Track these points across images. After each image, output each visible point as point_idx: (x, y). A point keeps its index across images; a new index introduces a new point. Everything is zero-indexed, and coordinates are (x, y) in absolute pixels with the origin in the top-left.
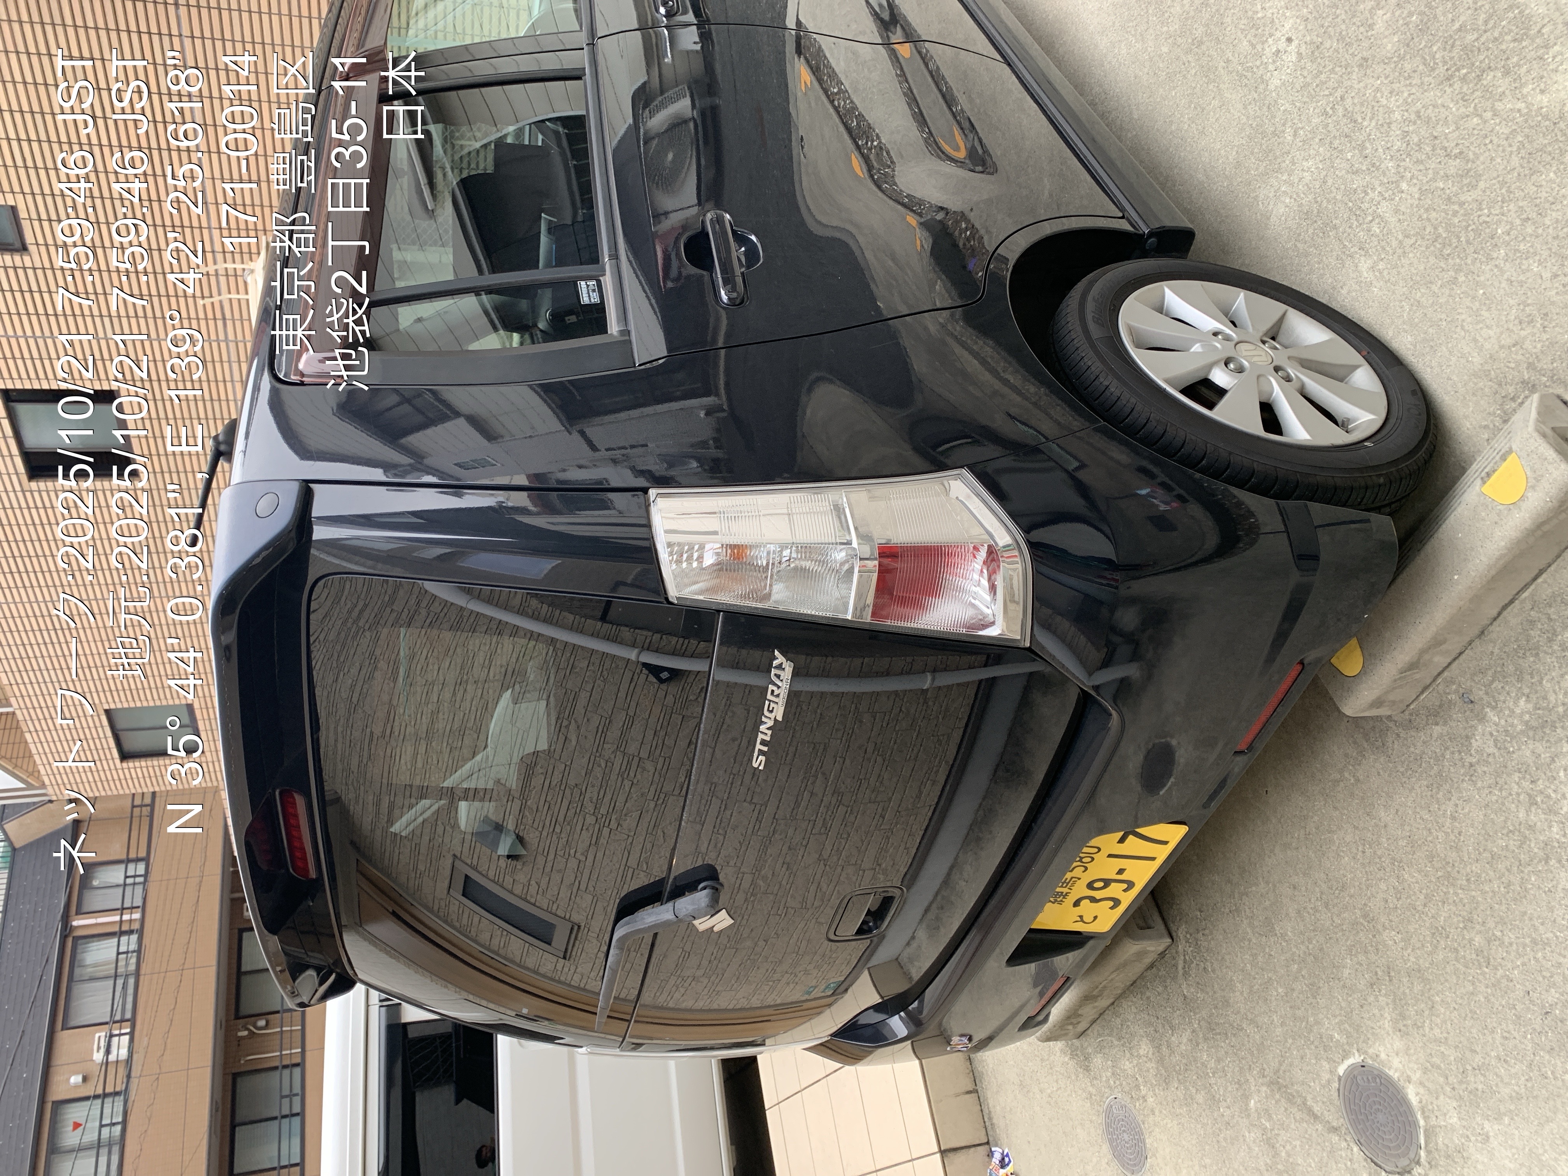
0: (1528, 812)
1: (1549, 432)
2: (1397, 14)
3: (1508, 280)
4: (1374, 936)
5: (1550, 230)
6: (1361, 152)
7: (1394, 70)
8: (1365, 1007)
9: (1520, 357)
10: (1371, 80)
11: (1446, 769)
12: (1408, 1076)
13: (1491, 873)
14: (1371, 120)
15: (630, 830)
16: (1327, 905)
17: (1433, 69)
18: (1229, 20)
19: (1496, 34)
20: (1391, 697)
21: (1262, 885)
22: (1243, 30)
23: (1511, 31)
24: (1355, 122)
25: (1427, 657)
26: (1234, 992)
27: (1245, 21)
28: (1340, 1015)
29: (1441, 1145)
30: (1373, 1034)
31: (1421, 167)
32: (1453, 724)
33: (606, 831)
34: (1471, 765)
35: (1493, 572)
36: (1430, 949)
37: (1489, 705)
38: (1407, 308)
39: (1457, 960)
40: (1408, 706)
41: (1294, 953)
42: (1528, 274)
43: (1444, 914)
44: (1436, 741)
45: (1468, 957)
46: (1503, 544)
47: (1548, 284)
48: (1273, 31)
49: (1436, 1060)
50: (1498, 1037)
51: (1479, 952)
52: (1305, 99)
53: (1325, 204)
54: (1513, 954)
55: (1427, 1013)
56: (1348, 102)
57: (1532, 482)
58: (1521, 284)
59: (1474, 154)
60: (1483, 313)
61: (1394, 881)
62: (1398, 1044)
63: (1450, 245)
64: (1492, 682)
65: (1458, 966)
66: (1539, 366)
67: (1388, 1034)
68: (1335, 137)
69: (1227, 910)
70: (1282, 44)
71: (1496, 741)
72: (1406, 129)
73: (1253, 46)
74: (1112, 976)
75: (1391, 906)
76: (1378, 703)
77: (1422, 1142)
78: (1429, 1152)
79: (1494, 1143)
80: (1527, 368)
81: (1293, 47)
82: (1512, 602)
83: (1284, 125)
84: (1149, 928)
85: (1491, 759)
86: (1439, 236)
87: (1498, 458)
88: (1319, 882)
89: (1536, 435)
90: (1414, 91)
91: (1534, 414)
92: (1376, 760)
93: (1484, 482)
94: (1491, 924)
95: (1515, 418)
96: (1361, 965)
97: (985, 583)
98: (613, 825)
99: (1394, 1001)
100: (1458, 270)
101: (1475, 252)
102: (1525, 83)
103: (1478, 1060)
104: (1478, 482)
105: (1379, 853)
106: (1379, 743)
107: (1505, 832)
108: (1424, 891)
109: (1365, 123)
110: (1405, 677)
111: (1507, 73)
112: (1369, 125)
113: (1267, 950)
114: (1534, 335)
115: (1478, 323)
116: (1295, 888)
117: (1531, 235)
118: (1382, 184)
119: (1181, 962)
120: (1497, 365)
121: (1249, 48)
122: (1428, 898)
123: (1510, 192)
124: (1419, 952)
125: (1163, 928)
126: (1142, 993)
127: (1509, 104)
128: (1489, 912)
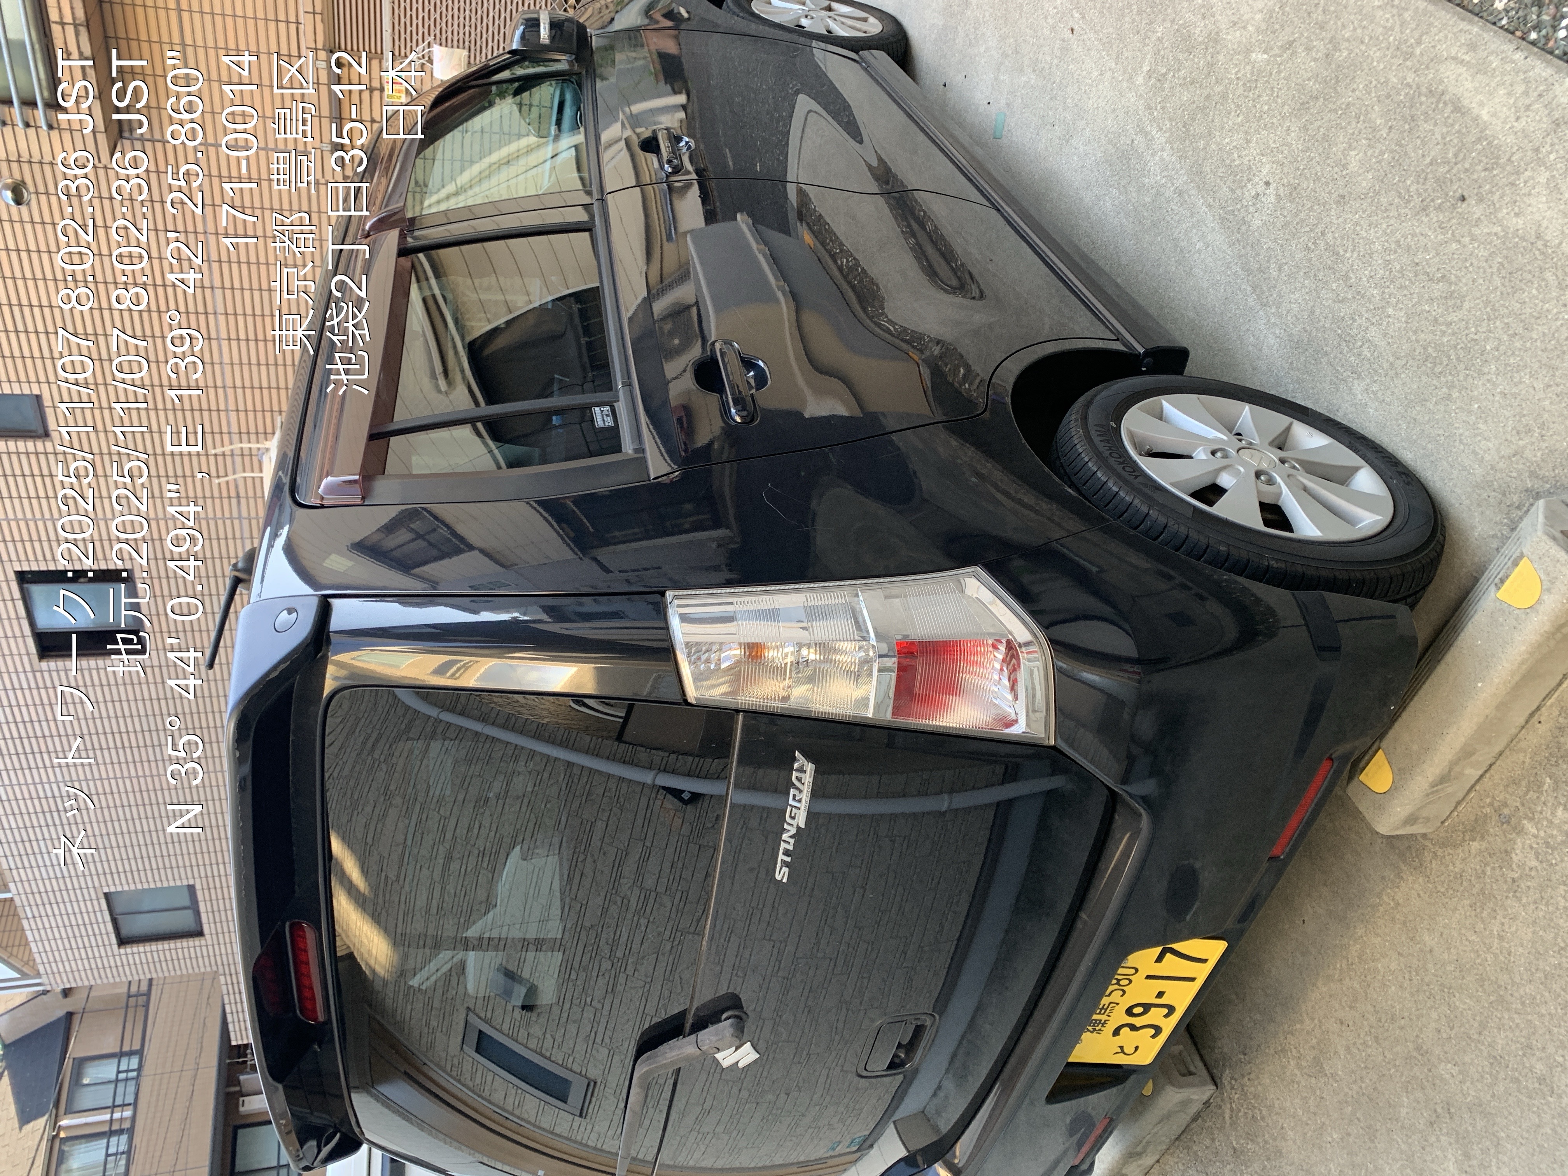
1: (1559, 535)
2: (1369, 153)
3: (1501, 393)
4: (1430, 1070)
5: (1538, 344)
6: (1345, 281)
7: (1371, 205)
8: (1427, 1149)
9: (1521, 466)
10: (1350, 216)
11: (1488, 886)
13: (1546, 994)
14: (1352, 252)
15: (646, 976)
16: (1376, 1039)
17: (1408, 202)
18: (1208, 169)
19: (1467, 165)
20: (1425, 813)
21: (1307, 1021)
22: (1222, 178)
23: (1481, 161)
24: (1338, 254)
25: (1457, 769)
26: (1286, 1140)
27: (1223, 169)
28: (1402, 1159)
31: (1405, 292)
32: (1491, 839)
33: (622, 978)
34: (1514, 881)
35: (1517, 678)
36: (1489, 1080)
37: (1526, 817)
38: (1404, 426)
39: (1519, 1091)
40: (1443, 822)
41: (1346, 1095)
42: (1522, 386)
43: (1501, 1042)
44: (1475, 857)
45: (1531, 1087)
46: (1524, 648)
47: (1542, 395)
48: (1251, 176)
51: (1541, 1080)
52: (1287, 237)
53: (1314, 333)
55: (1492, 1151)
56: (1330, 235)
57: (1547, 584)
58: (1515, 397)
59: (1456, 277)
60: (1480, 426)
61: (1444, 1009)
63: (1441, 364)
64: (1527, 793)
65: (1520, 1097)
66: (1541, 473)
68: (1319, 270)
69: (1272, 1051)
70: (1261, 188)
71: (1537, 854)
72: (1388, 258)
73: (1233, 191)
74: (1155, 1130)
75: (1445, 1036)
76: (1411, 820)
80: (1530, 477)
81: (1271, 190)
82: (1538, 708)
83: (1268, 261)
84: (1191, 1074)
85: (1533, 873)
86: (1429, 355)
87: (1510, 563)
88: (1367, 1015)
89: (1545, 538)
90: (1392, 222)
91: (1541, 518)
92: (1414, 882)
93: (1498, 589)
94: (1551, 1049)
95: (1522, 525)
96: (1418, 1102)
97: (1006, 682)
98: (630, 971)
99: (1457, 1141)
100: (1451, 387)
101: (1466, 369)
102: (1500, 208)
104: (1493, 588)
105: (1427, 980)
106: (1416, 863)
107: (1556, 949)
108: (1478, 1018)
109: (1348, 255)
110: (1437, 791)
111: (1481, 200)
112: (1351, 257)
113: (1318, 1093)
114: (1533, 443)
115: (1475, 436)
116: (1342, 1023)
117: (1520, 349)
118: (1368, 310)
119: (1228, 1111)
120: (1498, 475)
121: (1229, 193)
122: (1483, 1026)
123: (1494, 310)
124: (1479, 1085)
125: (1204, 1073)
126: (1188, 1148)
127: (1485, 228)
128: (1547, 1037)
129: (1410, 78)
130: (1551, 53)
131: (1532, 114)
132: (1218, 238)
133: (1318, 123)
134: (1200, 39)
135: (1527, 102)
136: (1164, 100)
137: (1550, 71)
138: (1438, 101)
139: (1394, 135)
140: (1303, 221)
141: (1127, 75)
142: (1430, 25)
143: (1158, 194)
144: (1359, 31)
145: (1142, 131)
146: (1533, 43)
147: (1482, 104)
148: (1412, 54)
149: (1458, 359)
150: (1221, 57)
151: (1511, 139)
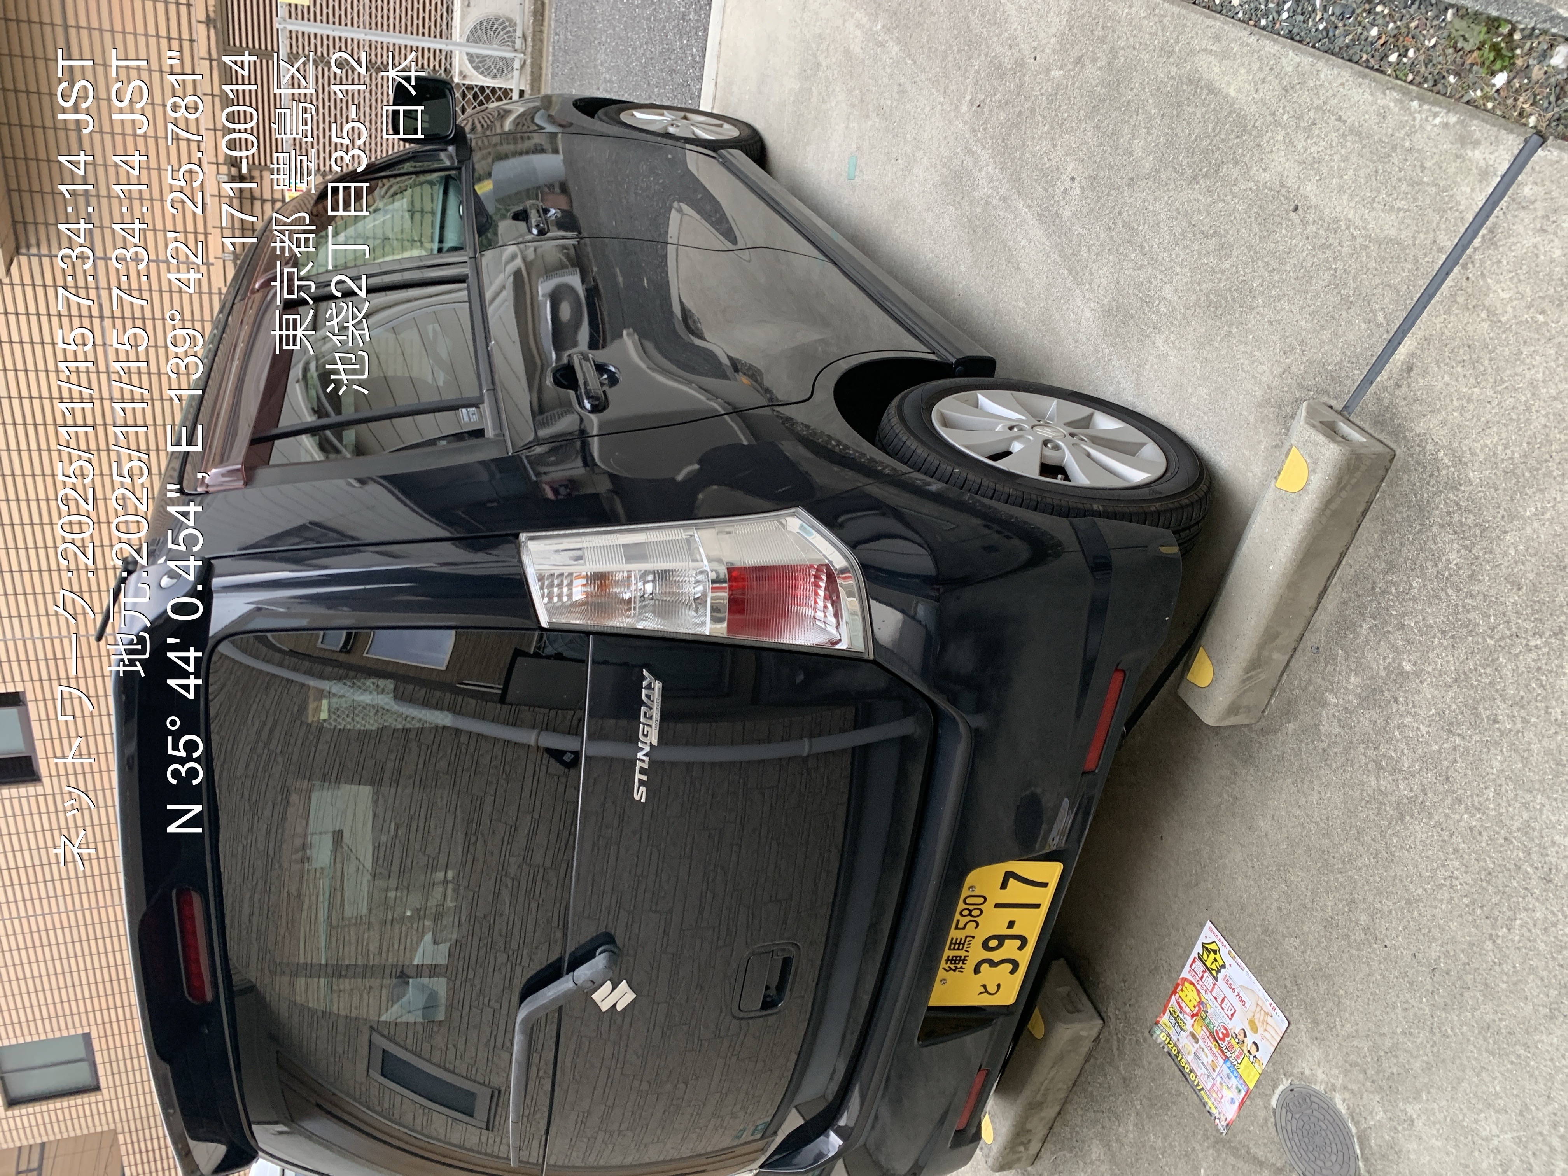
0: (1377, 777)
1: (1318, 424)
2: (1148, 139)
3: (1268, 321)
4: (1277, 949)
5: (1292, 274)
6: (1141, 251)
7: (1154, 182)
9: (1290, 381)
10: (1139, 195)
11: (1305, 761)
12: (1333, 1085)
13: (1360, 848)
14: (1144, 224)
17: (1182, 174)
18: (1025, 175)
19: (1223, 136)
20: (1245, 702)
22: (1036, 181)
23: (1233, 131)
24: (1133, 229)
25: (1266, 653)
27: (1037, 173)
29: (1375, 1148)
30: (1295, 1051)
31: (1188, 251)
32: (1302, 717)
34: (1324, 751)
36: (1325, 943)
37: (1327, 690)
38: (1198, 366)
39: (1349, 946)
40: (1263, 712)
42: (1283, 313)
43: (1330, 904)
44: (1292, 737)
45: (1358, 939)
46: (1301, 526)
47: (1298, 316)
48: (1059, 175)
49: (1353, 1057)
50: (1399, 1010)
51: (1366, 930)
53: (1121, 300)
54: (1394, 921)
55: (1335, 1011)
56: (1125, 214)
57: (1312, 466)
58: (1279, 322)
59: (1225, 230)
60: (1256, 353)
61: (1282, 886)
62: (1318, 1054)
63: (1221, 306)
64: (1325, 668)
65: (1352, 951)
66: (1305, 383)
67: (1307, 1046)
68: (1119, 245)
69: (1147, 971)
70: (1068, 183)
71: (1339, 721)
72: (1171, 225)
73: (1046, 190)
74: (1052, 1074)
76: (1233, 709)
77: (1358, 1151)
78: (1366, 1160)
79: (1419, 1124)
80: (1297, 388)
81: (1076, 183)
82: (1325, 589)
83: (1079, 245)
84: (1079, 1011)
85: (1338, 740)
86: (1211, 301)
87: (1283, 457)
89: (1307, 426)
90: (1171, 194)
91: (1304, 413)
92: (1246, 774)
94: (1371, 899)
100: (1230, 326)
101: (1240, 307)
102: (1252, 167)
103: (1388, 1043)
104: (1273, 481)
105: (1265, 863)
106: (1247, 756)
107: (1363, 804)
108: (1310, 887)
109: (1140, 228)
110: (1251, 677)
111: (1236, 163)
112: (1144, 229)
114: (1296, 359)
115: (1254, 362)
117: (1279, 282)
118: (1161, 272)
119: (1115, 1043)
120: (1274, 393)
121: (1043, 193)
122: (1314, 892)
123: (1256, 252)
124: (1317, 950)
125: (1092, 1010)
126: (1085, 1090)
127: (1243, 185)
128: (1366, 888)
129: (1174, 71)
130: (1279, 34)
131: (1266, 85)
132: (1037, 232)
133: (1106, 122)
134: (1009, 66)
135: (1262, 76)
136: (985, 123)
137: (1277, 47)
138: (1196, 88)
139: (1167, 120)
140: (1103, 205)
141: (953, 107)
142: (1184, 25)
143: (987, 203)
144: (1131, 40)
145: (970, 152)
146: (1264, 28)
147: (1229, 84)
148: (1173, 52)
149: (1234, 300)
150: (1027, 79)
151: (1253, 108)
